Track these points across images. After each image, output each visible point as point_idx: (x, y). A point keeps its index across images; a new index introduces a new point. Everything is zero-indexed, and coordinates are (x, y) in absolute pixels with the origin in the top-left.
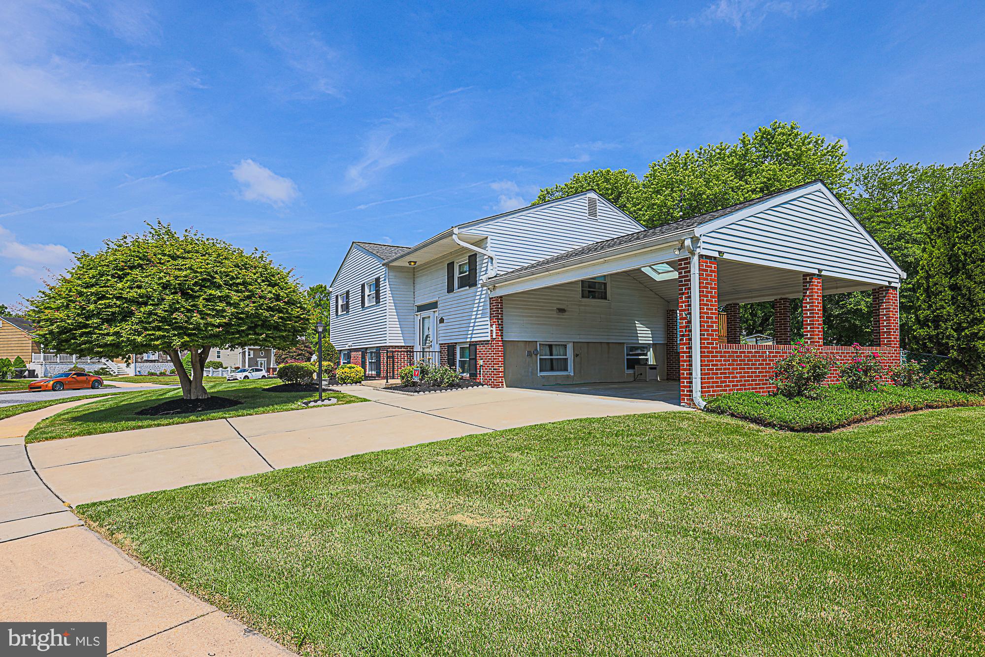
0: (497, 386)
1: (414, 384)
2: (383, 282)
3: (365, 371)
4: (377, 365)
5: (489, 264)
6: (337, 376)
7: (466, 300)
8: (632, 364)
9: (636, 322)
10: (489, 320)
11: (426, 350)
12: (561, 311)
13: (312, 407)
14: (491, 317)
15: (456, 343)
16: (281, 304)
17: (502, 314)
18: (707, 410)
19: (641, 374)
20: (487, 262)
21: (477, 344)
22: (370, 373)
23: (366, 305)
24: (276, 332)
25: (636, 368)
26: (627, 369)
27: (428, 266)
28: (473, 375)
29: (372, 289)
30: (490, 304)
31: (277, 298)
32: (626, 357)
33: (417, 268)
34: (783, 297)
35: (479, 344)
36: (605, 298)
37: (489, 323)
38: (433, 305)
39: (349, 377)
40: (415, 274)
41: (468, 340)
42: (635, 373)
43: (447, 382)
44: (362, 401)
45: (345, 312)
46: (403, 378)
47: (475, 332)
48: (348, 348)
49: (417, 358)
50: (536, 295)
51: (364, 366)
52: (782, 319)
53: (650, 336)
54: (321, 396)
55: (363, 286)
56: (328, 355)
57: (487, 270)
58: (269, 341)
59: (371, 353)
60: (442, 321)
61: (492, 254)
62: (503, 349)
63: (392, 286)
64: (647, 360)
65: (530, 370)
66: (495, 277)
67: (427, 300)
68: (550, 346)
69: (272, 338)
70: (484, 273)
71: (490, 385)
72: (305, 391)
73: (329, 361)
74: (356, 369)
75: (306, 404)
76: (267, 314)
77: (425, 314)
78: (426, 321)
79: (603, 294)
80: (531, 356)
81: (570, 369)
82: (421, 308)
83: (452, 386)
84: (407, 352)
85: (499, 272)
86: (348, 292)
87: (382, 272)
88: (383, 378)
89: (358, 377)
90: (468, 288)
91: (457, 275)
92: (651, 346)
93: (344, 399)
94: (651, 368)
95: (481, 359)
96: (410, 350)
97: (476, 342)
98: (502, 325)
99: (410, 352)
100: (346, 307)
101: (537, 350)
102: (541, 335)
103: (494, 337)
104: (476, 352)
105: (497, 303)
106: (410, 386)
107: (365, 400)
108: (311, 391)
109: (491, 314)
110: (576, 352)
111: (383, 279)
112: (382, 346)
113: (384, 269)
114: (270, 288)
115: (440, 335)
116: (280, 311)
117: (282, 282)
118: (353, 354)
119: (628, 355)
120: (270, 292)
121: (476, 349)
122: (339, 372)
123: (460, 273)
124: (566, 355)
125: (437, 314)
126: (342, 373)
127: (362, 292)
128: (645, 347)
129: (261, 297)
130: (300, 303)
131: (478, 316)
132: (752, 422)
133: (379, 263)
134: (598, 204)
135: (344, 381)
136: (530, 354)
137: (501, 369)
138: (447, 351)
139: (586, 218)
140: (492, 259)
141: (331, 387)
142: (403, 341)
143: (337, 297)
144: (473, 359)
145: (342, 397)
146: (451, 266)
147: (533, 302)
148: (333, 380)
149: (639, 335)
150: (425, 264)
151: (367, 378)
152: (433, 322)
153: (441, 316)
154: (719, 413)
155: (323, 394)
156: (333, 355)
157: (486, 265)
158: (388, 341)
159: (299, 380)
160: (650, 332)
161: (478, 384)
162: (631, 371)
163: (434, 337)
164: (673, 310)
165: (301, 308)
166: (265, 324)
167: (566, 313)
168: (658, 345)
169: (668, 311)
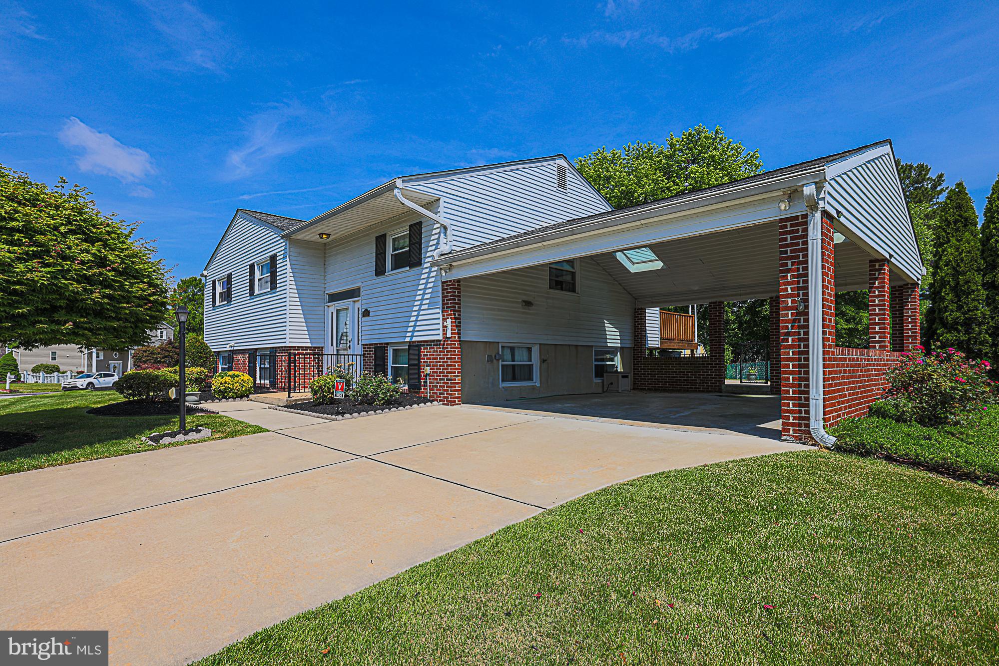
0: (451, 403)
1: (333, 401)
2: (281, 261)
3: (255, 380)
4: (271, 373)
5: (442, 235)
6: (214, 387)
7: (404, 285)
8: (601, 371)
9: (606, 322)
10: (440, 312)
11: (341, 352)
12: (528, 304)
13: (165, 446)
14: (443, 308)
15: (387, 344)
16: (110, 274)
17: (460, 304)
18: (838, 449)
19: (612, 384)
20: (439, 233)
21: (421, 345)
22: (263, 382)
23: (256, 292)
24: (99, 320)
25: (604, 377)
26: (595, 377)
27: (348, 241)
28: (416, 388)
29: (265, 271)
30: (443, 290)
31: (102, 262)
32: (594, 363)
33: (329, 245)
35: (424, 345)
36: (574, 291)
37: (440, 316)
38: (353, 294)
39: (231, 390)
40: (327, 251)
41: (408, 339)
42: (604, 383)
43: (383, 399)
44: (254, 432)
45: (226, 302)
46: (315, 392)
47: (417, 328)
48: (230, 349)
49: (329, 362)
50: (495, 280)
51: (252, 373)
53: (619, 338)
54: (182, 426)
55: (252, 267)
56: (201, 358)
57: (438, 243)
58: (83, 335)
59: (263, 356)
60: (366, 313)
61: (447, 222)
62: (461, 351)
63: (294, 267)
64: (615, 366)
65: (491, 380)
66: (450, 253)
67: (347, 285)
68: (512, 349)
69: (90, 330)
70: (434, 248)
71: (440, 401)
72: (158, 414)
73: (201, 366)
74: (242, 377)
75: (156, 439)
76: (75, 287)
77: (340, 304)
78: (342, 314)
79: (572, 286)
80: (492, 361)
81: (536, 378)
82: (334, 298)
83: (391, 403)
84: (314, 355)
85: (454, 248)
86: (229, 277)
87: (279, 247)
88: (282, 390)
89: (244, 389)
90: (408, 268)
91: (390, 252)
92: (619, 350)
93: (224, 428)
94: (619, 377)
95: (427, 366)
96: (317, 353)
97: (418, 342)
98: (460, 319)
99: (319, 355)
100: (227, 296)
101: (498, 353)
102: (503, 335)
103: (449, 335)
104: (420, 355)
105: (453, 288)
106: (326, 404)
107: (260, 430)
108: (169, 413)
109: (443, 304)
110: (543, 357)
111: (282, 256)
112: (279, 347)
113: (284, 244)
114: (85, 246)
115: (364, 333)
116: (106, 284)
117: (113, 239)
118: (236, 357)
119: (596, 360)
120: (88, 252)
121: (420, 352)
122: (216, 382)
123: (394, 250)
124: (531, 361)
125: (358, 305)
126: (221, 384)
127: (250, 276)
128: (613, 351)
129: (65, 258)
130: (148, 277)
131: (423, 307)
132: (931, 471)
133: (275, 236)
134: (568, 174)
135: (223, 395)
136: (490, 360)
137: (458, 380)
138: (375, 354)
139: (555, 190)
140: (445, 228)
141: (204, 405)
142: (309, 340)
143: (214, 282)
144: (414, 365)
145: (221, 425)
146: (381, 241)
147: (494, 290)
148: (207, 394)
149: (608, 337)
150: (341, 239)
151: (258, 389)
152: (354, 317)
153: (365, 307)
154: (862, 455)
155: (188, 419)
156: (207, 358)
157: (437, 236)
158: (288, 340)
159: (151, 394)
160: (618, 334)
161: (425, 400)
162: (599, 380)
163: (353, 336)
164: (642, 309)
165: (150, 284)
166: (74, 305)
167: (533, 307)
168: (625, 349)
169: (635, 309)
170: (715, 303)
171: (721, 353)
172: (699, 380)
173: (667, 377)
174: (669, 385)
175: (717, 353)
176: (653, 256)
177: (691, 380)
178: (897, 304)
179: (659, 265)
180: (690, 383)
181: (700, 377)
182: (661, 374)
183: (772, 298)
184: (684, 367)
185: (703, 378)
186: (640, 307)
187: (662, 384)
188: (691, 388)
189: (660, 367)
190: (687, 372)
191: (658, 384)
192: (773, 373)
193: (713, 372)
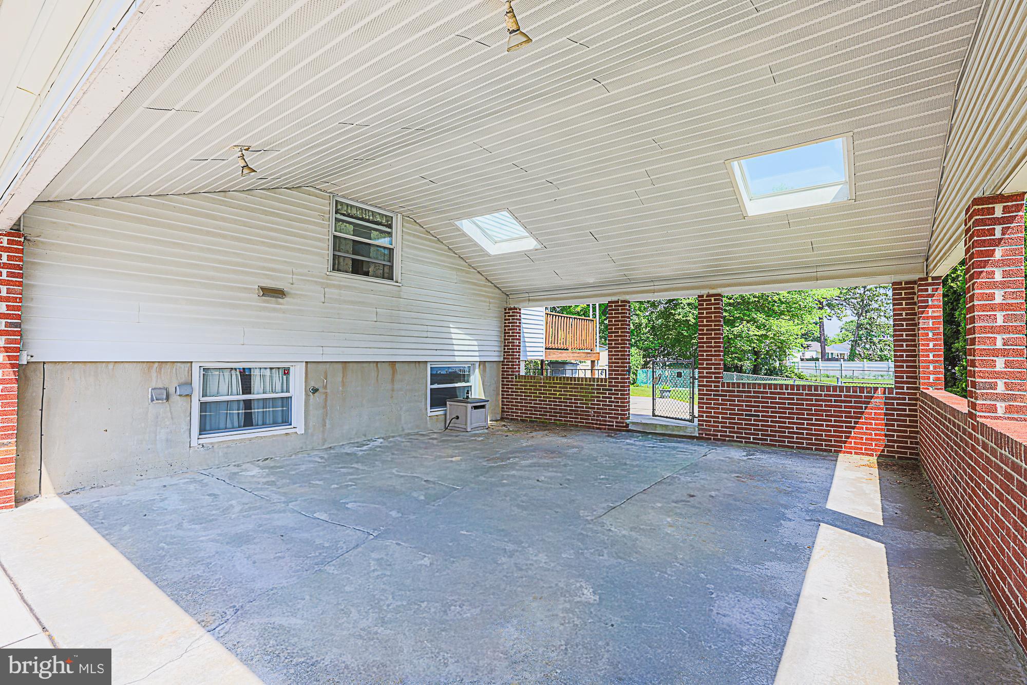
8: (442, 397)
12: (273, 293)
19: (458, 418)
25: (448, 405)
26: (432, 406)
32: (429, 387)
34: (712, 292)
36: (388, 275)
42: (445, 415)
52: (712, 330)
53: (476, 348)
64: (468, 390)
68: (245, 372)
79: (386, 270)
80: (169, 400)
81: (298, 419)
92: (478, 365)
94: (476, 408)
101: (188, 383)
110: (313, 384)
119: (433, 382)
124: (287, 392)
128: (466, 368)
136: (163, 395)
149: (455, 347)
160: (476, 343)
162: (439, 412)
164: (515, 308)
167: (286, 299)
168: (487, 364)
169: (505, 309)
170: (617, 302)
171: (624, 375)
172: (592, 412)
173: (546, 405)
174: (550, 416)
175: (618, 374)
176: (521, 231)
177: (581, 411)
178: (903, 309)
179: (530, 244)
180: (580, 415)
181: (594, 408)
182: (539, 400)
183: (702, 296)
184: (572, 392)
185: (598, 409)
186: (512, 306)
187: (540, 415)
188: (581, 422)
189: (538, 390)
190: (575, 399)
191: (535, 414)
192: (703, 407)
193: (613, 402)
